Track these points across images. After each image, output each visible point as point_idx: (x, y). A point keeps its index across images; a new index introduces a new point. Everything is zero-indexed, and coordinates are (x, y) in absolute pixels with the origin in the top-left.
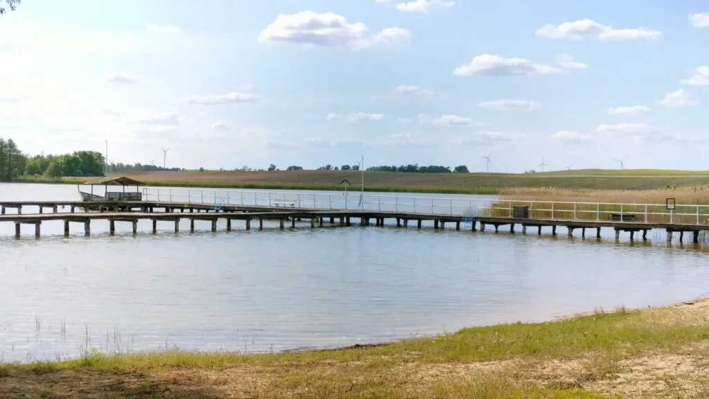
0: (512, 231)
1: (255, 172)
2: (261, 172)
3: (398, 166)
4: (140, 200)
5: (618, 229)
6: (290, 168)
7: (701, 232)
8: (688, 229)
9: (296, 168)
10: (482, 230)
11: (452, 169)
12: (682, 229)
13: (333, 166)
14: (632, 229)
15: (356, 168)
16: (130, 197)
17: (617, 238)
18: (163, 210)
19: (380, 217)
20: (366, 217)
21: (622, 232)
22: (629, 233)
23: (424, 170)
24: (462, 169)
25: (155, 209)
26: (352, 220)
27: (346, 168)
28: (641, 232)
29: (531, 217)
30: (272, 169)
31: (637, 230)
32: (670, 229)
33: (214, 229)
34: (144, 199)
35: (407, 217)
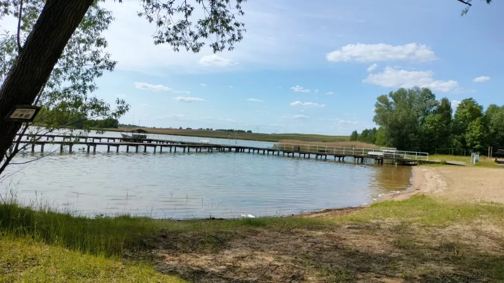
1: (174, 129)
2: (176, 129)
3: (227, 129)
4: (146, 138)
5: (335, 156)
6: (187, 129)
7: (364, 158)
9: (189, 129)
11: (246, 131)
12: (358, 157)
13: (203, 128)
15: (211, 129)
16: (142, 136)
17: (335, 159)
18: (156, 142)
19: (243, 148)
24: (250, 132)
25: (152, 142)
27: (208, 129)
28: (342, 158)
29: (301, 150)
30: (181, 128)
33: (184, 151)
34: (147, 138)
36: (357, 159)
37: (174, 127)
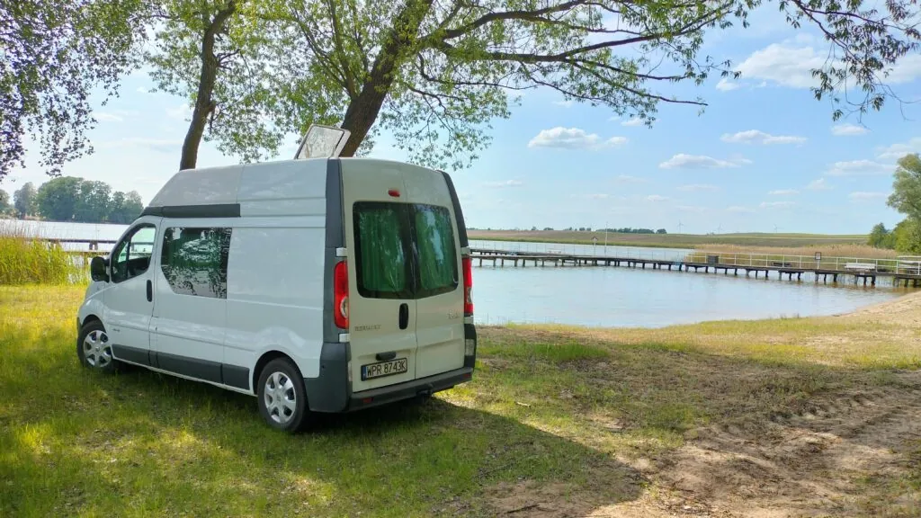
0: (707, 271)
1: (522, 231)
2: (526, 231)
3: (618, 228)
5: (781, 272)
6: (545, 229)
7: (839, 275)
8: (829, 273)
9: (549, 229)
10: (687, 271)
11: (655, 231)
12: (826, 273)
14: (791, 272)
15: (589, 230)
17: (780, 277)
19: (617, 261)
20: (608, 260)
21: (784, 274)
22: (788, 275)
23: (635, 231)
24: (662, 231)
26: (599, 262)
27: (582, 229)
28: (797, 274)
29: (720, 263)
30: (534, 229)
31: (794, 273)
32: (818, 272)
33: (516, 265)
35: (635, 261)
36: (821, 277)
37: (522, 228)
